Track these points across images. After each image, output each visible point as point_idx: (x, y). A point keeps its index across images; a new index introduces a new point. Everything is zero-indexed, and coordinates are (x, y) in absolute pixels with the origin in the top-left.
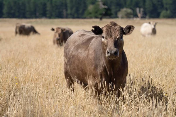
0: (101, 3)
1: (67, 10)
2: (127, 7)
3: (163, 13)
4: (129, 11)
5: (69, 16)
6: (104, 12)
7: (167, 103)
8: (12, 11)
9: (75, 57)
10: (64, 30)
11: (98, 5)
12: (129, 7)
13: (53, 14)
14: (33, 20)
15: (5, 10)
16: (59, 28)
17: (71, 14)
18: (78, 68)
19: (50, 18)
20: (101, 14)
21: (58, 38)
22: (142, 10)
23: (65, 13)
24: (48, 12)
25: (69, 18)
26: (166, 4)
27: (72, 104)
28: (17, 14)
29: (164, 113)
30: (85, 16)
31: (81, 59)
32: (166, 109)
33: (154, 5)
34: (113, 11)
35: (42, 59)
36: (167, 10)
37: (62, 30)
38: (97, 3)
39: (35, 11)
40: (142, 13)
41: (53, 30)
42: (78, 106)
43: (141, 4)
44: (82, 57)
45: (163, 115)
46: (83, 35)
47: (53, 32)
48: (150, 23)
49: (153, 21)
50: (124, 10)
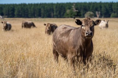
0: (74, 9)
1: (53, 13)
2: (90, 11)
3: (113, 14)
4: (92, 13)
5: (55, 16)
6: (76, 14)
7: (115, 69)
8: (20, 14)
9: (61, 41)
10: (52, 25)
11: (73, 10)
12: (92, 11)
13: (45, 15)
14: (33, 19)
15: (16, 13)
16: (49, 24)
17: (56, 15)
18: (62, 48)
19: (43, 17)
20: (74, 15)
21: (48, 30)
22: (99, 12)
23: (52, 14)
24: (42, 14)
25: (55, 18)
26: (115, 9)
27: (57, 70)
28: (23, 15)
29: (113, 75)
30: (65, 16)
31: (65, 42)
32: (115, 73)
33: (107, 10)
34: (82, 13)
35: (39, 42)
36: (115, 12)
37: (51, 25)
38: (72, 8)
39: (34, 13)
40: (99, 14)
41: (45, 25)
42: (60, 71)
43: (99, 9)
44: (65, 41)
45: (112, 76)
46: (65, 28)
47: (45, 26)
48: (104, 21)
49: (106, 19)
50: (89, 12)
